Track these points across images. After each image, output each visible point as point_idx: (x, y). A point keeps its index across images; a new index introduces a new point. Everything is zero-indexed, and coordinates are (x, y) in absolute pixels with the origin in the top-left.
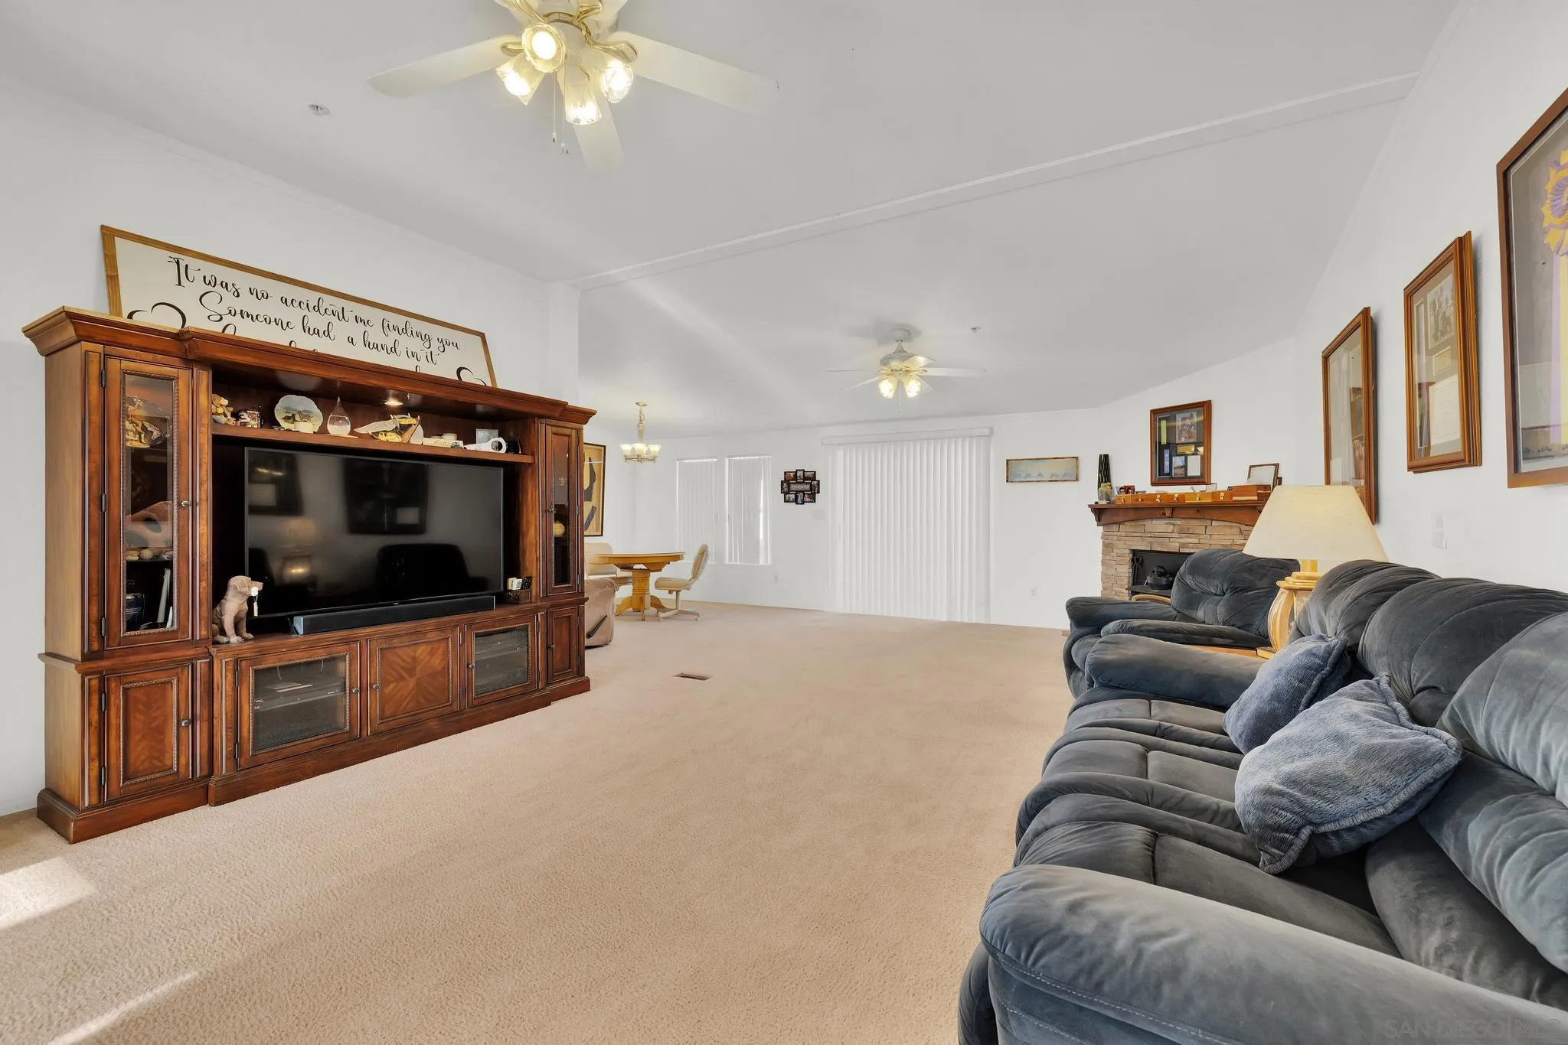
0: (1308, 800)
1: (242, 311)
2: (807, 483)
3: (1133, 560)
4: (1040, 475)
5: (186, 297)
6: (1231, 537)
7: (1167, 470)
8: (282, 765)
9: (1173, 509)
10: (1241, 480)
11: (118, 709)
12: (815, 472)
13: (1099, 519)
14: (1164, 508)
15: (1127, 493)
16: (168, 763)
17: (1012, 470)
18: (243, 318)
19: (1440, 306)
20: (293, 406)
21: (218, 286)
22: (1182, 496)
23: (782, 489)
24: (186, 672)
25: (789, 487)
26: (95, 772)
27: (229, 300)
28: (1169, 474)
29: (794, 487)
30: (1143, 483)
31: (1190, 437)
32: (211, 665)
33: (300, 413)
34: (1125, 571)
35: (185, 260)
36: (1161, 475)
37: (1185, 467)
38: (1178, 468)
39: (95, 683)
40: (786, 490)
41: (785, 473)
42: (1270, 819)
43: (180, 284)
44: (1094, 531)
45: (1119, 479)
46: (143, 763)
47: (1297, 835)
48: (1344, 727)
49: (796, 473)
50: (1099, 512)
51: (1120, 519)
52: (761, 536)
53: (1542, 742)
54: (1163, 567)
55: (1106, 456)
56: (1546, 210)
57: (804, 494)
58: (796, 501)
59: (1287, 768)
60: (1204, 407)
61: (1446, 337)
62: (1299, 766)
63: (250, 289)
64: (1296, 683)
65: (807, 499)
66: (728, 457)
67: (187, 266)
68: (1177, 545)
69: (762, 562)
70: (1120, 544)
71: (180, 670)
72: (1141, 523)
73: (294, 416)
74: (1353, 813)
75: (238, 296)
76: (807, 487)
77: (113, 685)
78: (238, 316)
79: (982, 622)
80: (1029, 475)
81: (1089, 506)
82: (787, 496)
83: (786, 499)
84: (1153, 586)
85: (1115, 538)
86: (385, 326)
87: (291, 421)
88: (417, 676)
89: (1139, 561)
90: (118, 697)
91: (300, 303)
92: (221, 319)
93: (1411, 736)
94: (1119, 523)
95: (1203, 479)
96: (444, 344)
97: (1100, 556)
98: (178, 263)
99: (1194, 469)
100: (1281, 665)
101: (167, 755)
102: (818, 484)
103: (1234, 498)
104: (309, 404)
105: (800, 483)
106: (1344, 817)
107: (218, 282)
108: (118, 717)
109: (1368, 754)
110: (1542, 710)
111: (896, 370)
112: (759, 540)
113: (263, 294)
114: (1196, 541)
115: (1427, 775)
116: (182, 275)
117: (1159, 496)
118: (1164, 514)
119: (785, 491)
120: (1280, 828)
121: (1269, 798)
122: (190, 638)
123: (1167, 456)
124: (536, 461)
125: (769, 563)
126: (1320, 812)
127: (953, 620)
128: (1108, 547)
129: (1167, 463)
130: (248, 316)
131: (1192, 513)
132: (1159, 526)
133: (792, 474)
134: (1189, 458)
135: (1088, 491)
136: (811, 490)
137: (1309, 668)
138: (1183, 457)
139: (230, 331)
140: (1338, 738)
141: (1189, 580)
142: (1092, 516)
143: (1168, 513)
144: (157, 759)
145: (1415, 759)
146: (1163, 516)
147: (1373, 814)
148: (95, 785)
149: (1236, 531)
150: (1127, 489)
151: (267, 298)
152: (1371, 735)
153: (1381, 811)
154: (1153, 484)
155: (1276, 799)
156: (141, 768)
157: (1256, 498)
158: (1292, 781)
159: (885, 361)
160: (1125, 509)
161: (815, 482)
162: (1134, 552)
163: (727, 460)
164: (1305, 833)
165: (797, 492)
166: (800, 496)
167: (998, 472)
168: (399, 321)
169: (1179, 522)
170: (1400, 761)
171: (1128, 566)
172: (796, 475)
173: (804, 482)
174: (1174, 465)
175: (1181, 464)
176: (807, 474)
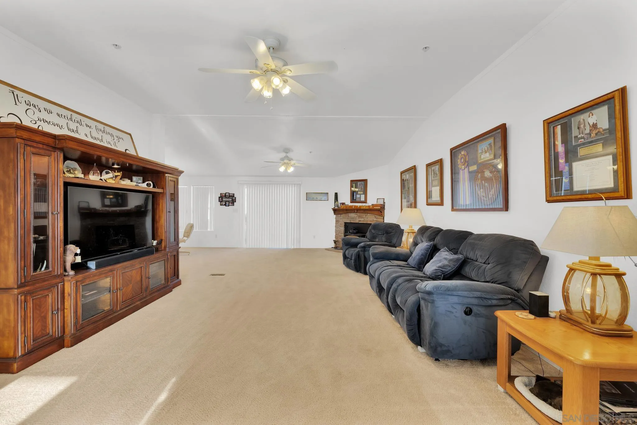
0: (443, 270)
1: (43, 119)
3: (345, 225)
4: (317, 198)
5: (20, 110)
6: (373, 218)
7: (355, 198)
8: (92, 326)
9: (357, 210)
10: (375, 203)
11: (30, 308)
12: (234, 194)
13: (335, 213)
14: (354, 210)
15: (343, 205)
16: (48, 332)
17: (309, 197)
18: (44, 122)
19: (435, 171)
20: (70, 166)
21: (32, 106)
22: (360, 206)
23: (219, 200)
24: (54, 289)
25: (222, 199)
26: (23, 339)
27: (38, 114)
28: (355, 200)
29: (224, 199)
30: (348, 202)
31: (362, 189)
32: (64, 285)
33: (72, 168)
34: (342, 229)
35: (16, 92)
36: (353, 200)
37: (360, 198)
38: (358, 198)
39: (23, 297)
40: (221, 200)
41: (221, 194)
42: (437, 274)
43: (16, 104)
44: (332, 217)
45: (340, 200)
46: (39, 333)
47: (441, 276)
48: (446, 257)
49: (226, 194)
50: (335, 211)
51: (341, 213)
52: (209, 218)
53: (476, 253)
54: (354, 227)
55: (337, 193)
56: (459, 161)
57: (229, 203)
58: (225, 205)
59: (438, 265)
60: (365, 181)
61: (436, 178)
62: (440, 264)
63: (44, 108)
64: (426, 252)
65: (230, 204)
66: (193, 186)
67: (17, 95)
68: (358, 221)
69: (209, 230)
70: (341, 220)
71: (52, 289)
72: (348, 214)
73: (70, 170)
74: (450, 270)
75: (40, 112)
76: (231, 200)
77: (28, 298)
78: (42, 121)
79: (298, 247)
80: (313, 198)
81: (332, 209)
83: (221, 204)
84: (352, 233)
85: (340, 219)
86: (97, 129)
87: (69, 172)
88: (133, 283)
89: (347, 225)
90: (30, 304)
91: (64, 116)
92: (36, 123)
93: (456, 256)
94: (341, 214)
95: (365, 202)
96: (119, 138)
97: (335, 225)
98: (13, 93)
99: (363, 199)
100: (421, 248)
101: (47, 328)
102: (235, 199)
103: (374, 208)
104: (75, 165)
105: (227, 198)
106: (448, 271)
107: (31, 104)
108: (30, 313)
109: (451, 260)
110: (476, 249)
111: (286, 163)
112: (208, 220)
113: (50, 111)
114: (363, 219)
115: (460, 262)
116: (16, 99)
117: (353, 206)
118: (355, 212)
120: (439, 276)
121: (436, 271)
122: (56, 274)
123: (355, 194)
124: (165, 192)
125: (212, 230)
126: (445, 271)
127: (288, 247)
128: (337, 221)
129: (355, 196)
130: (46, 122)
131: (362, 211)
132: (352, 215)
134: (361, 195)
135: (331, 204)
136: (232, 201)
137: (428, 248)
138: (360, 195)
139: (40, 128)
140: (445, 259)
141: (373, 231)
142: (333, 212)
143: (356, 212)
144: (44, 330)
145: (458, 260)
146: (354, 212)
147: (453, 270)
148: (23, 345)
149: (374, 217)
150: (343, 204)
151: (51, 113)
152: (450, 257)
153: (454, 269)
154: (351, 202)
155: (437, 271)
156: (38, 335)
157: (380, 208)
158: (440, 267)
159: (282, 159)
160: (343, 210)
161: (234, 198)
162: (345, 223)
163: (192, 187)
164: (443, 275)
165: (226, 202)
166: (227, 203)
167: (304, 196)
168: (101, 126)
169: (358, 214)
170: (456, 260)
171: (344, 227)
172: (225, 195)
173: (229, 198)
174: (357, 197)
175: (359, 197)
176: (230, 195)
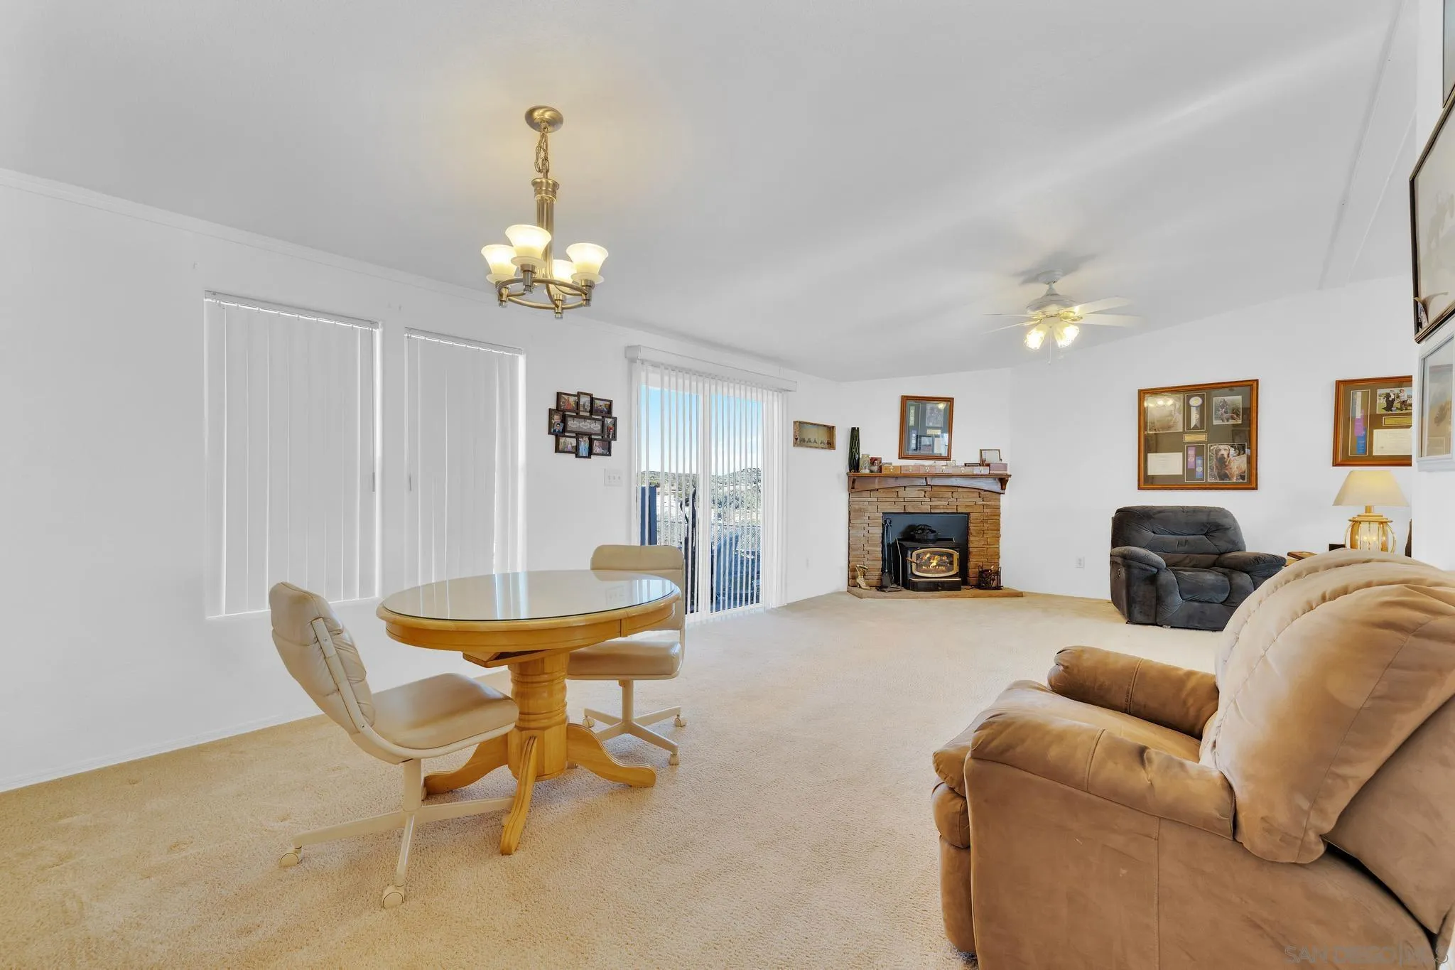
2: (596, 419)
3: (882, 520)
6: (973, 500)
7: (914, 446)
10: (977, 457)
12: (611, 401)
13: (850, 489)
15: (875, 463)
25: (564, 420)
28: (916, 450)
29: (573, 424)
30: (890, 455)
31: (937, 423)
34: (875, 532)
36: (908, 451)
37: (932, 444)
38: (926, 445)
41: (557, 393)
45: (867, 450)
49: (577, 396)
51: (871, 486)
55: (856, 430)
58: (576, 452)
60: (948, 401)
70: (870, 509)
72: (894, 490)
76: (596, 427)
82: (562, 440)
83: (561, 447)
85: (866, 503)
89: (890, 520)
94: (868, 491)
95: (946, 456)
99: (940, 448)
102: (615, 425)
105: (585, 418)
111: (1051, 316)
114: (945, 503)
117: (908, 468)
119: (558, 431)
123: (914, 435)
129: (914, 441)
132: (911, 492)
133: (572, 399)
134: (935, 438)
136: (603, 434)
138: (930, 438)
150: (876, 460)
154: (900, 457)
161: (610, 420)
162: (886, 514)
165: (578, 435)
171: (878, 528)
172: (577, 402)
173: (590, 418)
174: (922, 444)
175: (928, 443)
176: (598, 403)
